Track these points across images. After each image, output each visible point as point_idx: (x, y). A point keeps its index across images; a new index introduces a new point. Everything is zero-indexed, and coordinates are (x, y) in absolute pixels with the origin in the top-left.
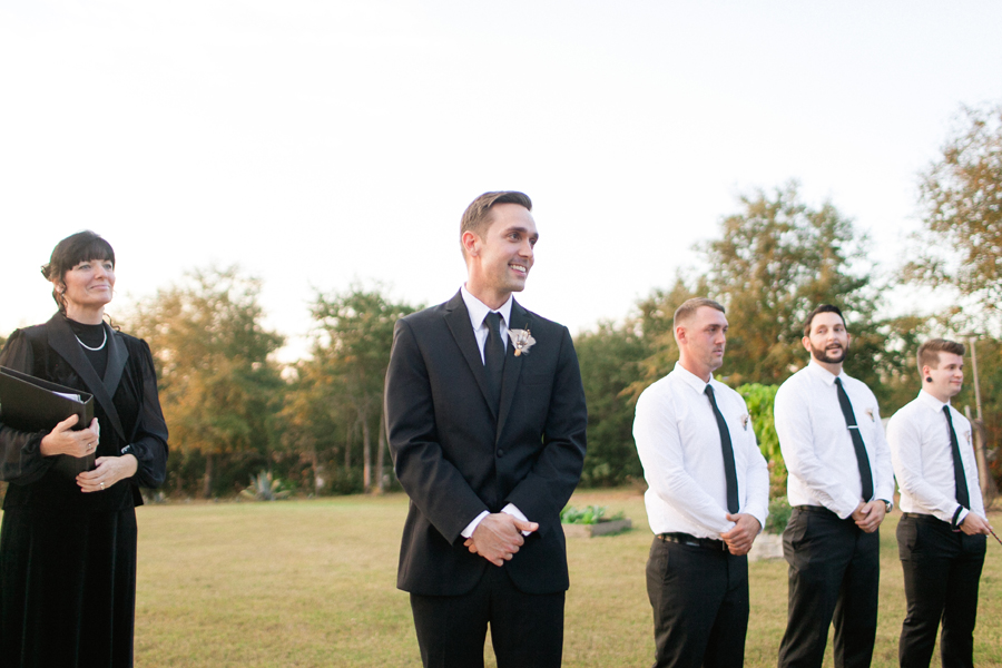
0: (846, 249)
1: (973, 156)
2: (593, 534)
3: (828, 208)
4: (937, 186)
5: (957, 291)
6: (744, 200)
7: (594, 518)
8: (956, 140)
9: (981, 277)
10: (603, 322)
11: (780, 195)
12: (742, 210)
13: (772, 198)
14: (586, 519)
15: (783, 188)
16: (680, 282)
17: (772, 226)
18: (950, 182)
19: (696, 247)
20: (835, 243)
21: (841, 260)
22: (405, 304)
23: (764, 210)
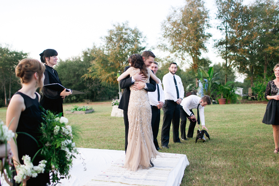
0: (141, 40)
1: (174, 19)
2: (86, 113)
3: (136, 29)
4: (165, 26)
5: (169, 53)
6: (114, 26)
7: (86, 109)
8: (170, 15)
9: (175, 49)
10: (73, 57)
11: (123, 25)
12: (114, 28)
13: (121, 25)
14: (83, 109)
15: (124, 23)
16: (95, 47)
17: (122, 33)
18: (168, 25)
19: (101, 38)
20: (138, 38)
21: (139, 43)
22: (16, 51)
23: (120, 29)
